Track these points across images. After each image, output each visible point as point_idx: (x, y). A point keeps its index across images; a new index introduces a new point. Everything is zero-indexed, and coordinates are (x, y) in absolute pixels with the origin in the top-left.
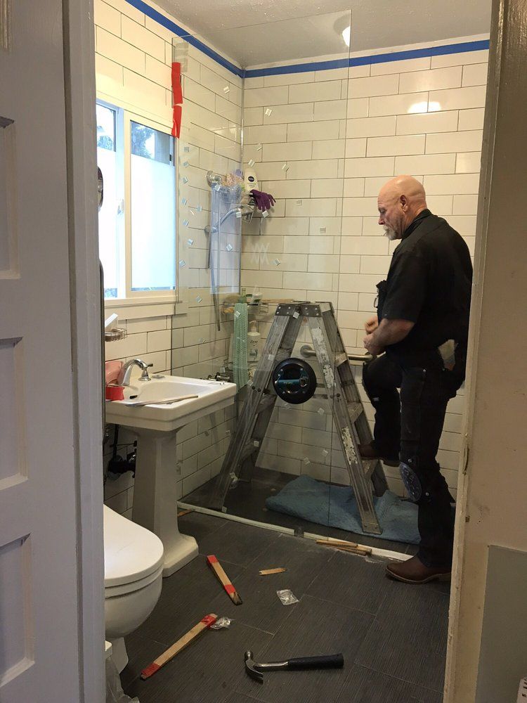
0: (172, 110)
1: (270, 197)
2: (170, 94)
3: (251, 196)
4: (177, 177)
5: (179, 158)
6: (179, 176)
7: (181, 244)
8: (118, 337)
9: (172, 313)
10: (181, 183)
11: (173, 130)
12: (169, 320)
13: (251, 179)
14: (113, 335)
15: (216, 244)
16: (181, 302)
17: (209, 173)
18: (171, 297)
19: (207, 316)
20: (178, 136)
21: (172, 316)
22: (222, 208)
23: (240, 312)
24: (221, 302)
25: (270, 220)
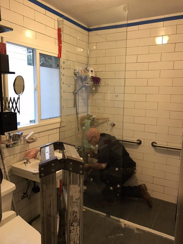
0: (58, 47)
1: (99, 78)
2: (57, 41)
3: (91, 78)
4: (60, 73)
5: (61, 67)
6: (61, 73)
7: (62, 99)
8: (34, 141)
9: (59, 126)
10: (62, 76)
11: (58, 55)
12: (58, 129)
13: (92, 71)
14: (31, 141)
15: (78, 97)
16: (63, 122)
17: (75, 70)
18: (59, 120)
19: (74, 125)
20: (61, 58)
21: (59, 128)
22: (80, 83)
23: (88, 122)
24: (79, 119)
25: (99, 87)
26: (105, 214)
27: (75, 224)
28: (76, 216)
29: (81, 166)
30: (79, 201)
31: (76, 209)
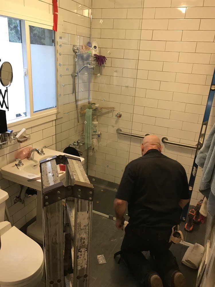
0: (53, 16)
1: (104, 57)
2: (51, 7)
3: (95, 57)
4: (56, 52)
5: (57, 42)
6: (57, 50)
7: (59, 85)
8: (26, 140)
9: (55, 118)
10: (58, 55)
11: (54, 27)
12: (54, 122)
13: (95, 47)
14: (23, 140)
15: (77, 80)
16: (60, 113)
17: (74, 46)
18: (54, 111)
20: (56, 30)
21: (55, 120)
22: (81, 63)
23: (89, 112)
24: (79, 108)
25: (104, 68)
26: (108, 216)
27: (83, 250)
28: (84, 242)
29: (91, 192)
30: (87, 228)
31: (84, 236)
